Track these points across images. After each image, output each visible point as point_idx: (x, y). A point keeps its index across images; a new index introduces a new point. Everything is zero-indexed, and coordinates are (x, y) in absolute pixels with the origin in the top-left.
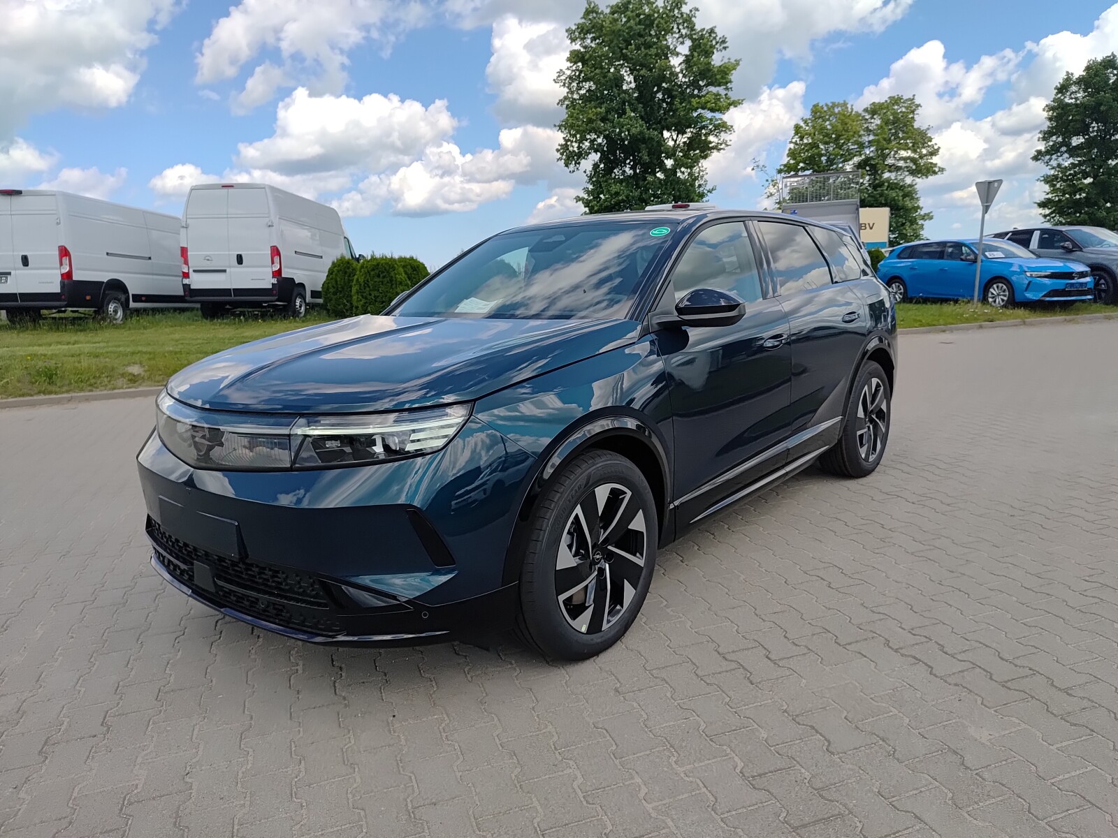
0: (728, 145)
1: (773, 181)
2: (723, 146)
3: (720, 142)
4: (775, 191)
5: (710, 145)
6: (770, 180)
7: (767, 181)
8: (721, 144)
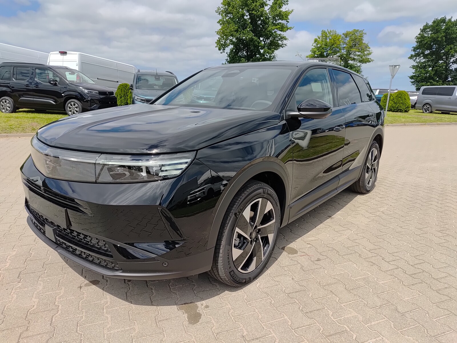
3: (283, 44)
5: (279, 45)
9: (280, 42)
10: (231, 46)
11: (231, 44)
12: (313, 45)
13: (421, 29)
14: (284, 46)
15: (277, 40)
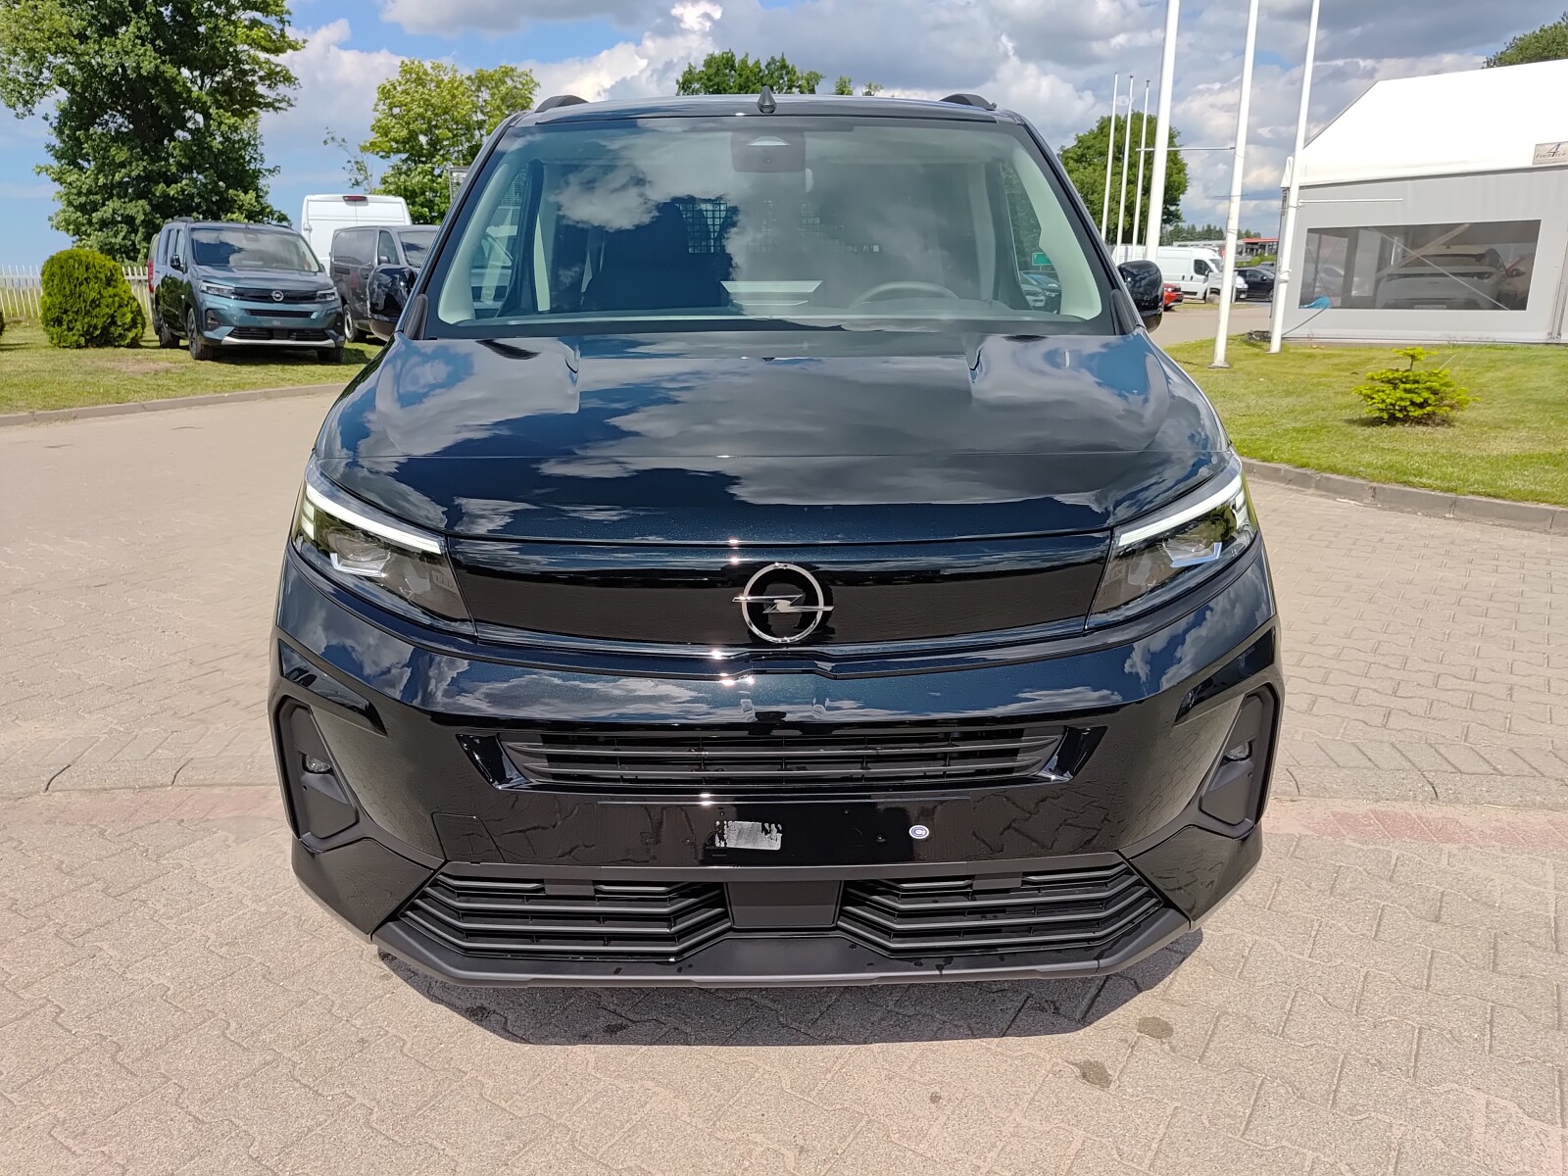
0: (291, 105)
1: (357, 163)
2: (283, 105)
3: (278, 98)
4: (362, 177)
5: (261, 100)
6: (353, 160)
7: (349, 162)
8: (280, 101)
9: (260, 89)
10: (63, 95)
11: (62, 84)
12: (376, 110)
13: (678, 82)
14: (280, 108)
15: (253, 83)
